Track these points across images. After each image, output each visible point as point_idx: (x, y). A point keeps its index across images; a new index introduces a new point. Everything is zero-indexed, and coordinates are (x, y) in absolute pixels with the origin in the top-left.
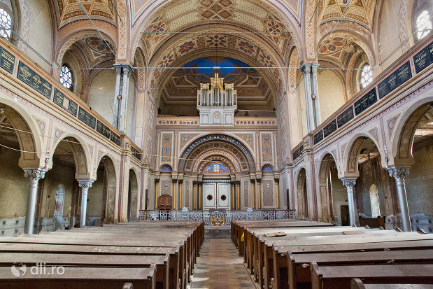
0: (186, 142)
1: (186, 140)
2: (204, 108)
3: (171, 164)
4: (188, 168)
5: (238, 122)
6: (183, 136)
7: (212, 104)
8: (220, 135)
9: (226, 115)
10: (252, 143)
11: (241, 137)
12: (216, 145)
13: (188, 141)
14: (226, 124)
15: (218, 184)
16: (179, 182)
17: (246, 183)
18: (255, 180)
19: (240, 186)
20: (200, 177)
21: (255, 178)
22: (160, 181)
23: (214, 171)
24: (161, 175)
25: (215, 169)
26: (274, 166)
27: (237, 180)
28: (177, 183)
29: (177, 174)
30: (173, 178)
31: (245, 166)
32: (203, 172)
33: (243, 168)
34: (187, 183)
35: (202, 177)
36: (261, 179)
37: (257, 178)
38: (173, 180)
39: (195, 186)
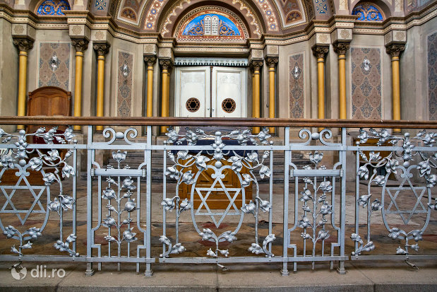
4: (129, 14)
15: (215, 69)
16: (96, 52)
17: (297, 60)
18: (327, 46)
19: (276, 71)
20: (164, 45)
21: (328, 41)
22: (37, 46)
23: (206, 34)
24: (39, 26)
25: (206, 27)
26: (391, 3)
27: (269, 52)
28: (90, 53)
29: (84, 21)
30: (71, 33)
31: (292, 14)
32: (174, 36)
33: (288, 20)
34: (126, 57)
35: (171, 45)
36: (349, 42)
37: (340, 37)
38: (73, 39)
39: (150, 68)
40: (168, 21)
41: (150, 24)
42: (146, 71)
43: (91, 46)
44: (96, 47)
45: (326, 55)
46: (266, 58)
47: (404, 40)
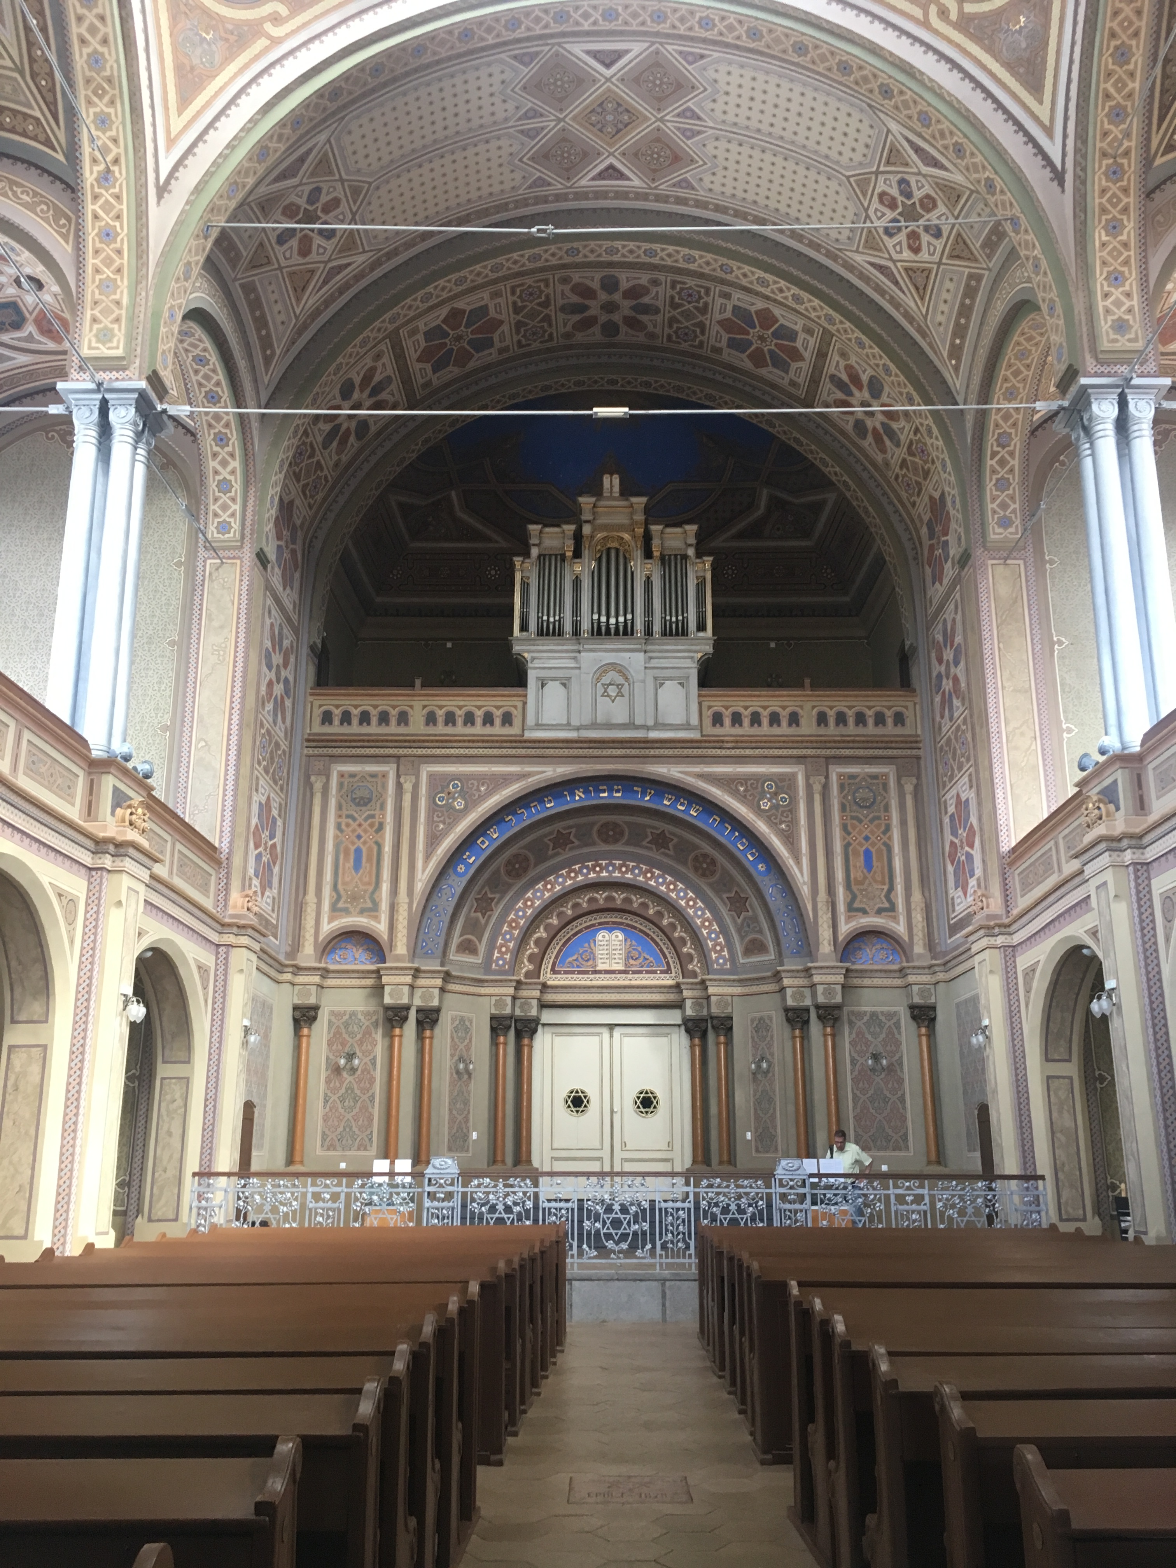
0: (457, 816)
1: (459, 804)
2: (549, 645)
3: (380, 928)
4: (468, 947)
5: (717, 719)
6: (438, 783)
7: (586, 625)
8: (627, 781)
9: (659, 683)
10: (793, 823)
11: (735, 793)
12: (611, 834)
13: (466, 811)
14: (658, 726)
15: (617, 1032)
16: (419, 1023)
17: (761, 1027)
18: (807, 1010)
19: (729, 1043)
20: (524, 993)
21: (808, 1002)
22: (324, 1016)
23: (600, 967)
24: (330, 982)
25: (600, 952)
26: (906, 938)
27: (715, 1010)
28: (411, 1027)
29: (408, 979)
30: (387, 1000)
31: (753, 941)
32: (542, 979)
33: (748, 952)
34: (463, 1027)
35: (537, 993)
36: (838, 1007)
37: (821, 999)
38: (387, 1008)
39: (502, 1039)
40: (532, 948)
41: (502, 957)
42: (494, 1043)
43: (412, 1015)
44: (421, 1015)
45: (807, 1022)
46: (712, 1018)
47: (933, 1000)
